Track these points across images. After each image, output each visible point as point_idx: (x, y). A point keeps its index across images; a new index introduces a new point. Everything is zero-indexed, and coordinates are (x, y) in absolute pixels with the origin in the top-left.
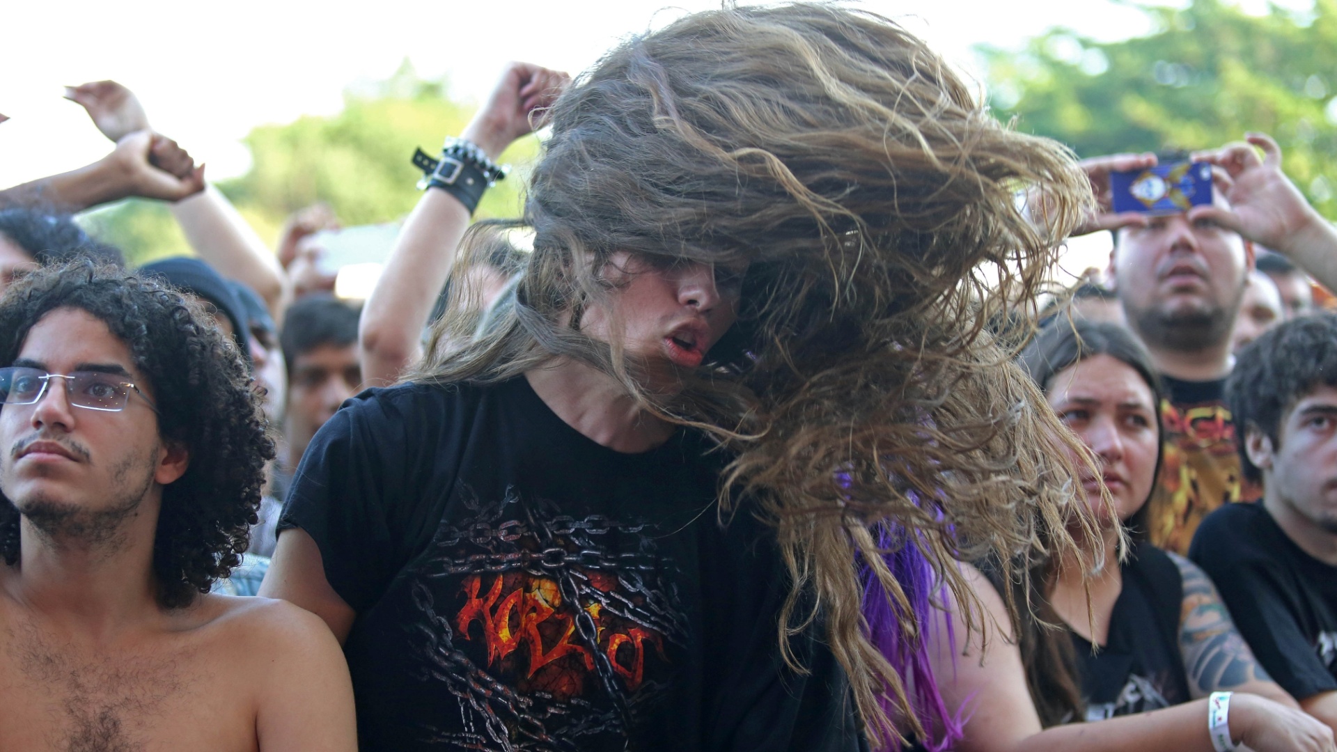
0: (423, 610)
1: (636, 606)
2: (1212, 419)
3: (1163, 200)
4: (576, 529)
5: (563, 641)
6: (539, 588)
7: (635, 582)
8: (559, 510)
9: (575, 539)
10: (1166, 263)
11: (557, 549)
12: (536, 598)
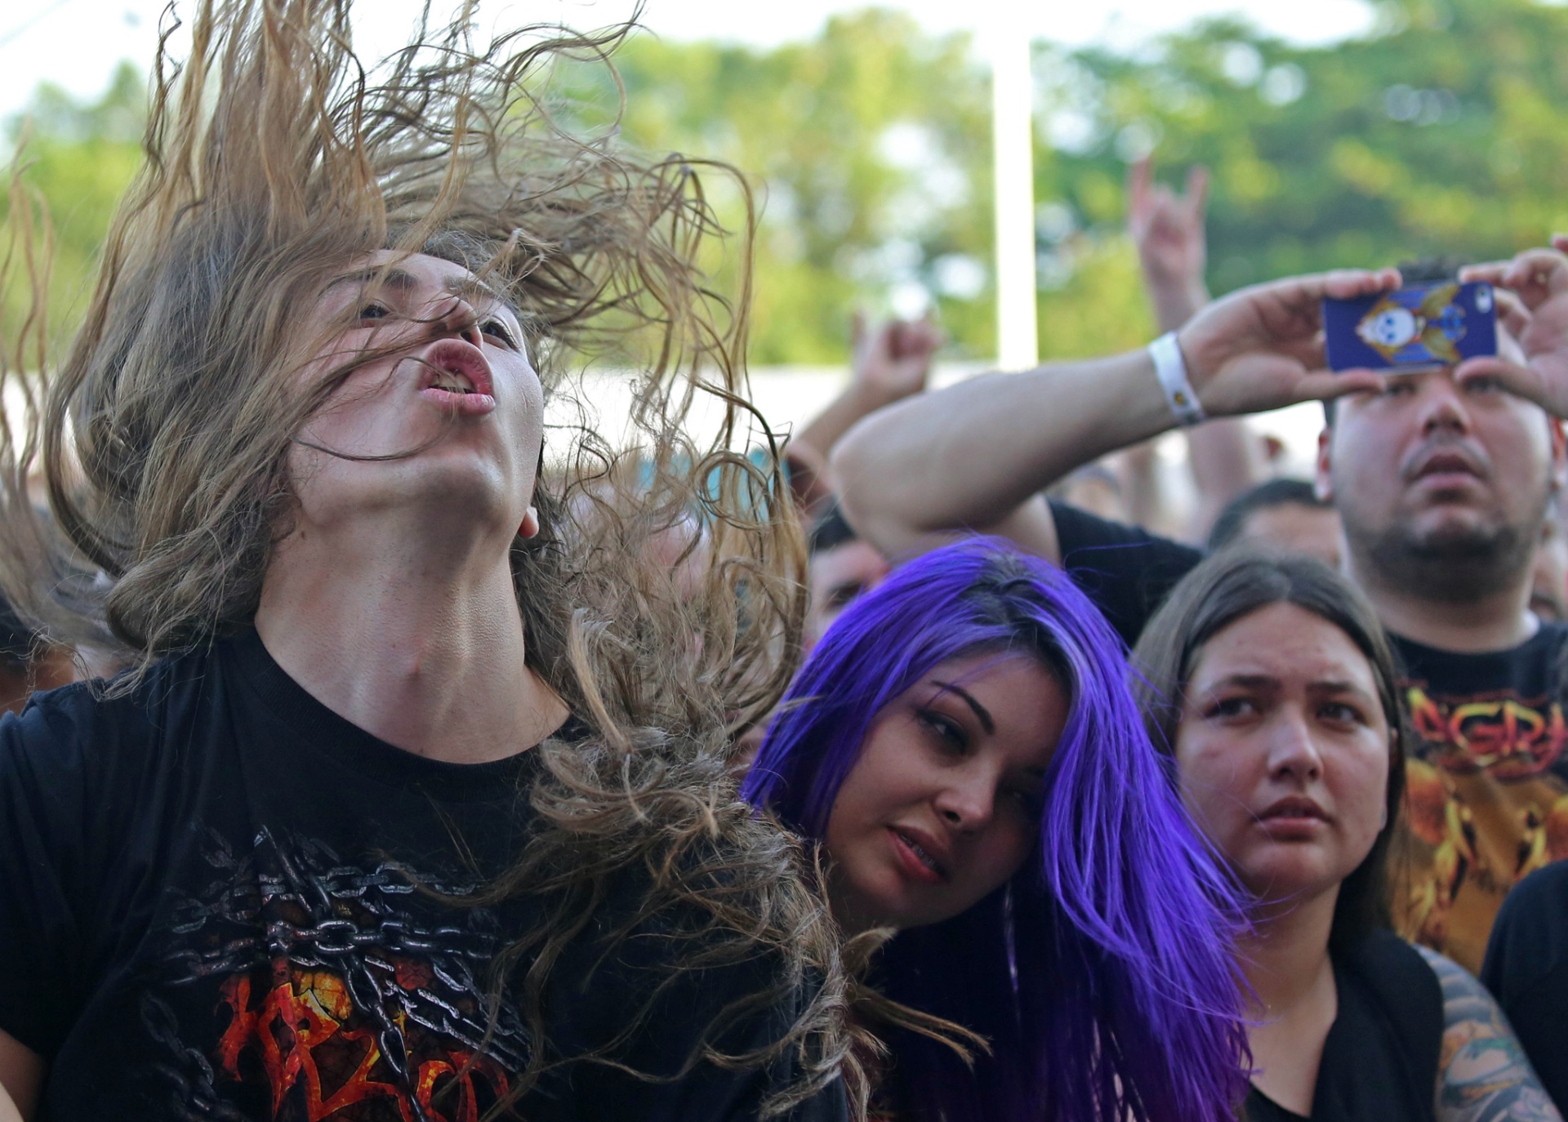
0: (162, 1040)
1: (462, 1014)
2: (1499, 719)
3: (1411, 346)
4: (368, 887)
5: (358, 1076)
6: (313, 989)
7: (461, 975)
8: (336, 858)
9: (369, 904)
10: (1417, 451)
11: (340, 923)
12: (308, 1005)
